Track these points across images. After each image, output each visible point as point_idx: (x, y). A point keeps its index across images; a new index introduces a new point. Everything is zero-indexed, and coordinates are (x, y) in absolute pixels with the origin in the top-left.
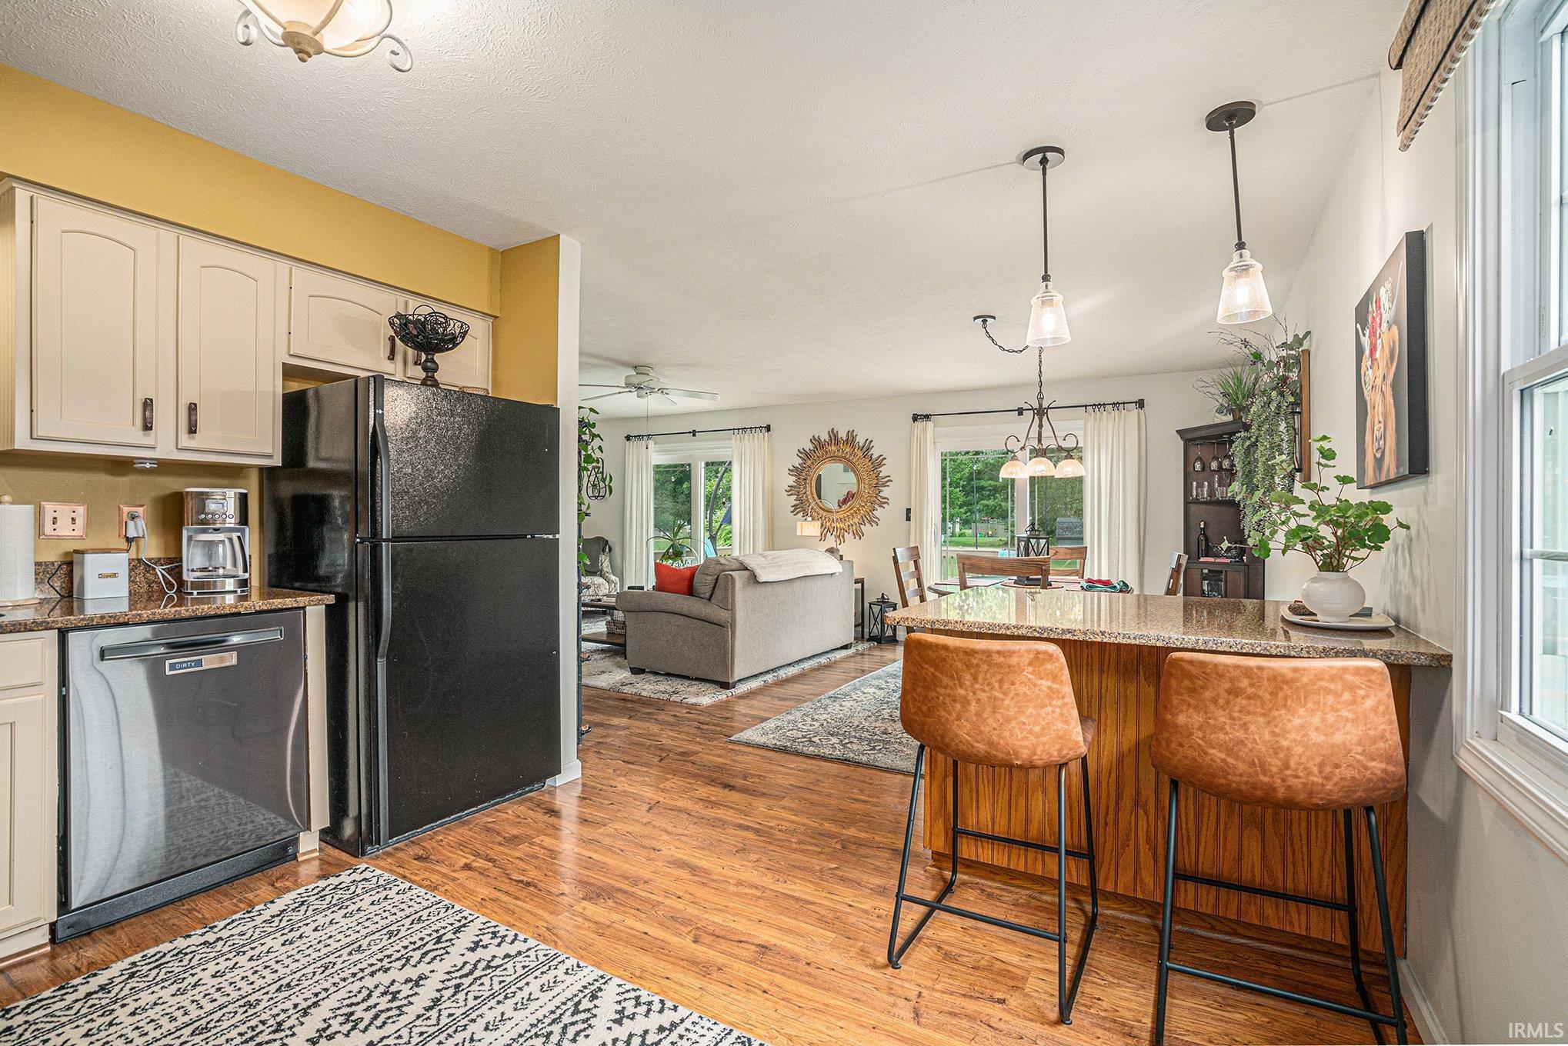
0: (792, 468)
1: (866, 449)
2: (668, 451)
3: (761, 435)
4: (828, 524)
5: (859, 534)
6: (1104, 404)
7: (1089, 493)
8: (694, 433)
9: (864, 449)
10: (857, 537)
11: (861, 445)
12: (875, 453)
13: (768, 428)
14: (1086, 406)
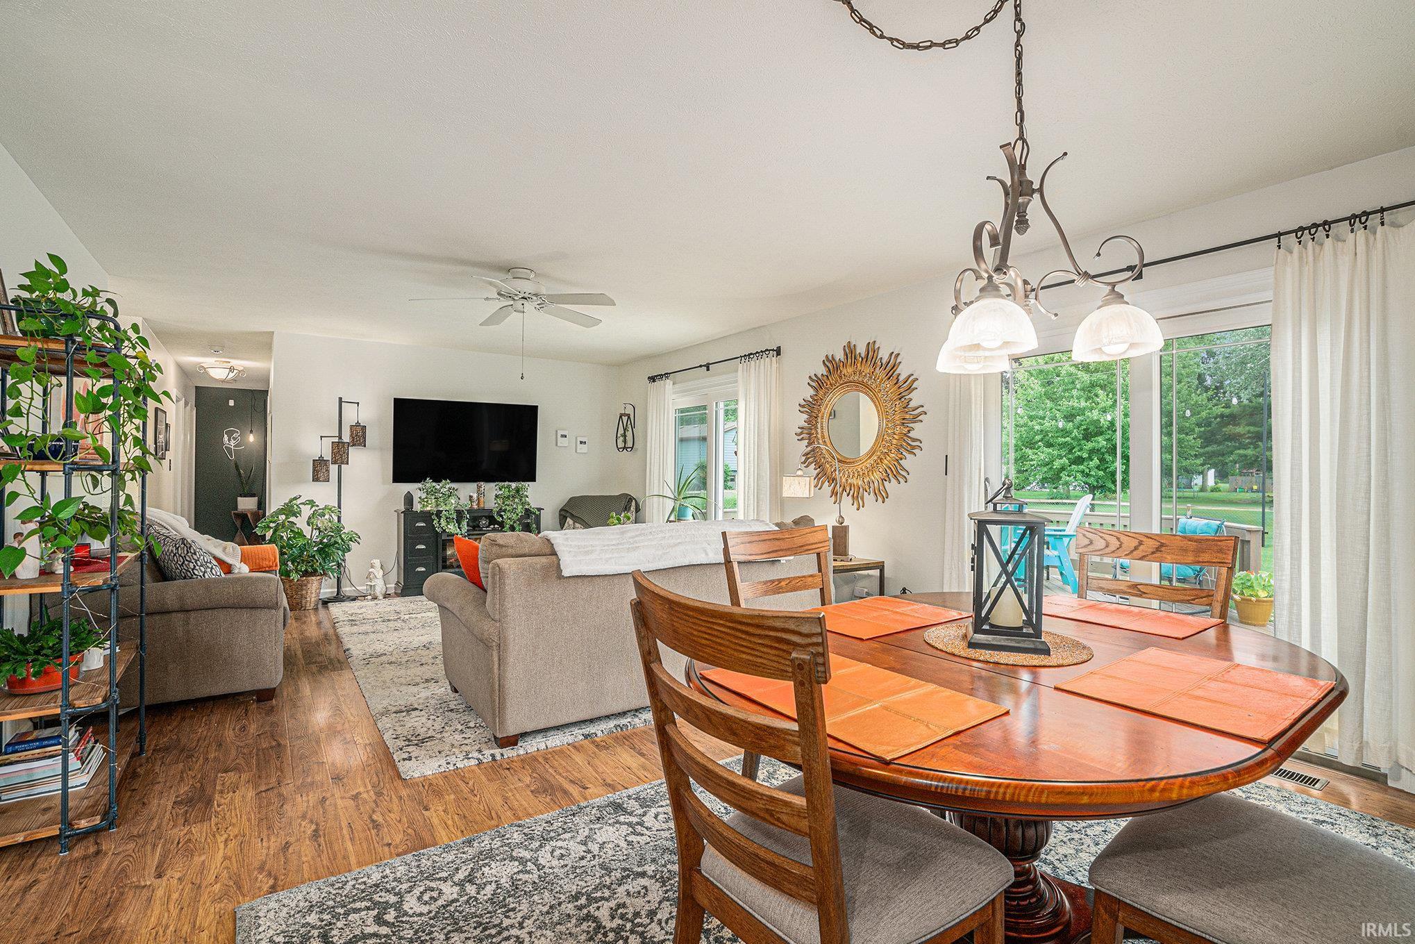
0: (804, 403)
1: (891, 368)
2: (688, 391)
3: (769, 363)
4: (844, 480)
5: (882, 495)
6: (1325, 223)
7: (1289, 417)
8: (707, 367)
9: (889, 368)
10: (880, 499)
11: (884, 361)
12: (903, 372)
13: (778, 351)
14: (1279, 235)
